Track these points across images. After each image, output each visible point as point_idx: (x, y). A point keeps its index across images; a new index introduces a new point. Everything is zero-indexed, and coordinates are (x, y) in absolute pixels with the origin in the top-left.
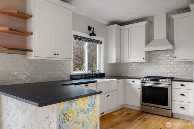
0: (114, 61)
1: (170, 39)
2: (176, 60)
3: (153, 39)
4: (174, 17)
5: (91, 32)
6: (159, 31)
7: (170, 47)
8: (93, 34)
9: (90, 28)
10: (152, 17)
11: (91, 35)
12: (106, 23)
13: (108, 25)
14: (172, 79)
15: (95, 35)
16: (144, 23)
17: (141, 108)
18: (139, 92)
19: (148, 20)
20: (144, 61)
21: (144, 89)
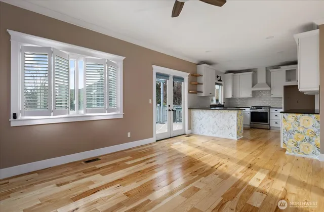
0: (230, 96)
1: (269, 84)
2: (272, 96)
3: (257, 83)
4: (271, 70)
5: (219, 78)
6: (261, 78)
7: (269, 89)
8: (220, 80)
9: (218, 77)
10: (257, 69)
11: (219, 81)
12: (224, 72)
13: (225, 73)
14: (270, 107)
15: (221, 81)
16: (252, 73)
17: (250, 125)
18: (249, 116)
19: (254, 71)
20: (251, 97)
21: (253, 114)
